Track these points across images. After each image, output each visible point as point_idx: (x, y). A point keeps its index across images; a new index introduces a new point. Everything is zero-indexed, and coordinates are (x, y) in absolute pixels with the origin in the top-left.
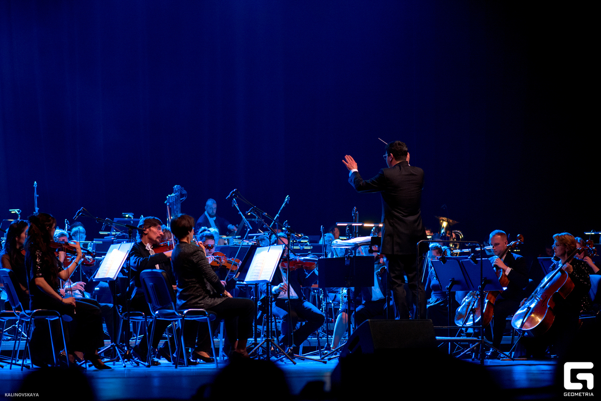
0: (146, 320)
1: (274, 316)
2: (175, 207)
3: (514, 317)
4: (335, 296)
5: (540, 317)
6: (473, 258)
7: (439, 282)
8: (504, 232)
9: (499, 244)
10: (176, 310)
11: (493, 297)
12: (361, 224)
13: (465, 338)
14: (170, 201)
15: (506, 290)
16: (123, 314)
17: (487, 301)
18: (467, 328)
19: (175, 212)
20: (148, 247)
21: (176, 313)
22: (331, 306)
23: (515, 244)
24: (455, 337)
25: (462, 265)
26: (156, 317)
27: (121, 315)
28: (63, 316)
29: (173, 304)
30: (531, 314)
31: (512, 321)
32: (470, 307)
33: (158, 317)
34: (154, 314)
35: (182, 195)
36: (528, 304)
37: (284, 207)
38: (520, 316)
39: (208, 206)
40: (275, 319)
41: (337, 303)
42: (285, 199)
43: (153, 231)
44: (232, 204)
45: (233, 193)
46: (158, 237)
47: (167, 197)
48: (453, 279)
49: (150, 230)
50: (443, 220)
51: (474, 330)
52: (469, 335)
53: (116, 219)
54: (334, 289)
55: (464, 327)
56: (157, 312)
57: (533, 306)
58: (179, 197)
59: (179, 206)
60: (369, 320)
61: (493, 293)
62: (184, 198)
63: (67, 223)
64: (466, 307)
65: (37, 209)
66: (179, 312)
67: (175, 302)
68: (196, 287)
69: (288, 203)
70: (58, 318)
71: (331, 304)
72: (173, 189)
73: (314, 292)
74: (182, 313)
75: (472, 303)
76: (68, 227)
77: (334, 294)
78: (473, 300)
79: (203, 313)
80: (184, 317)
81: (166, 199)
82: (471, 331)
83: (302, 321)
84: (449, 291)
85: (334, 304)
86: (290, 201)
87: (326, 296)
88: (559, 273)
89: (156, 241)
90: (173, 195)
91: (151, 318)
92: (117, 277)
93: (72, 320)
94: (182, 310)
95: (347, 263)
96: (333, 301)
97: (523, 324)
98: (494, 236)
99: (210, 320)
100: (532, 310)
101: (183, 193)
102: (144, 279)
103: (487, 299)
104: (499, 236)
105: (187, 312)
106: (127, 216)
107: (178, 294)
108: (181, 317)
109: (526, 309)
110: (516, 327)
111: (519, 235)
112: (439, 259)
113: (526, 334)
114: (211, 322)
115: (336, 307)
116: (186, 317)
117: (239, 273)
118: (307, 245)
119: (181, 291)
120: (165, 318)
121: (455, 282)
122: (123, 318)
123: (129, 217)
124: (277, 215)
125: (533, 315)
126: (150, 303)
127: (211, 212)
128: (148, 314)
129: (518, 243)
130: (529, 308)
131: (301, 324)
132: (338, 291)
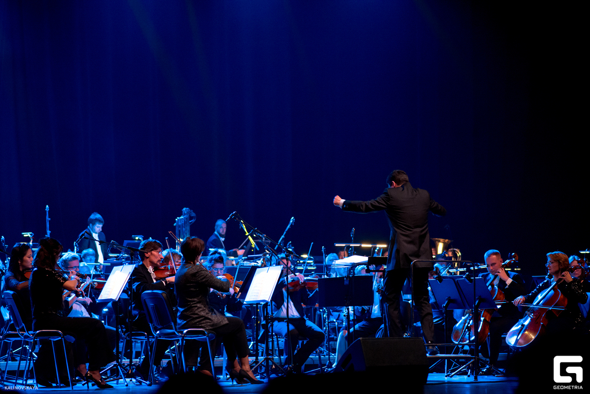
0: (148, 339)
1: (276, 335)
2: (184, 229)
3: (508, 334)
4: (339, 315)
5: (533, 335)
6: (468, 277)
7: (436, 300)
8: (498, 251)
9: (495, 264)
10: (176, 330)
11: (489, 315)
12: (359, 245)
13: (462, 355)
14: (180, 224)
15: (500, 308)
16: (126, 334)
17: (482, 319)
18: (463, 345)
19: (184, 234)
20: (150, 269)
21: (176, 333)
22: (335, 325)
23: (510, 262)
24: (451, 354)
25: (457, 284)
26: (157, 337)
27: (124, 335)
28: (65, 336)
29: (173, 324)
30: (525, 331)
31: (506, 338)
32: (466, 324)
33: (159, 337)
34: (155, 334)
35: (191, 218)
36: (521, 321)
37: (289, 229)
38: (514, 333)
39: (218, 226)
40: (277, 338)
41: (340, 321)
42: (290, 220)
43: (154, 255)
44: (239, 226)
45: (233, 215)
46: (159, 261)
47: (176, 220)
48: (450, 297)
49: (152, 254)
50: (439, 241)
51: (470, 347)
52: (465, 352)
53: (126, 241)
54: (338, 308)
55: (460, 345)
56: (158, 332)
57: (526, 323)
58: (188, 219)
59: (188, 228)
60: (361, 338)
61: (487, 311)
62: (193, 221)
63: (76, 245)
64: (463, 324)
65: (49, 232)
66: (178, 332)
67: (175, 322)
68: (196, 306)
69: (293, 224)
70: (60, 338)
71: (335, 322)
72: (182, 212)
73: (320, 311)
74: (182, 332)
75: (468, 321)
76: (77, 249)
77: (337, 313)
78: (469, 318)
79: (202, 333)
80: (183, 337)
81: (175, 221)
82: (467, 348)
83: (303, 339)
84: (446, 310)
85: (338, 323)
86: (295, 222)
87: (329, 314)
88: (552, 291)
89: (157, 264)
90: (182, 217)
91: (153, 338)
92: (120, 298)
93: (74, 340)
94: (182, 330)
95: (346, 282)
96: (337, 320)
97: (517, 340)
98: (489, 256)
99: (209, 339)
100: (526, 328)
101: (192, 215)
102: (145, 300)
103: (483, 317)
104: (494, 256)
105: (187, 332)
106: (137, 238)
107: (178, 314)
108: (180, 337)
109: (520, 326)
110: (510, 344)
111: (513, 254)
112: (436, 278)
113: (520, 350)
114: (210, 342)
115: (340, 326)
116: (186, 337)
117: (240, 293)
118: (311, 266)
119: (183, 311)
120: (165, 337)
121: (450, 301)
122: (126, 338)
123: (139, 240)
124: (283, 236)
125: (526, 332)
126: (151, 324)
127: (221, 231)
128: (150, 333)
129: (512, 262)
130: (523, 325)
131: (303, 342)
132: (341, 310)
